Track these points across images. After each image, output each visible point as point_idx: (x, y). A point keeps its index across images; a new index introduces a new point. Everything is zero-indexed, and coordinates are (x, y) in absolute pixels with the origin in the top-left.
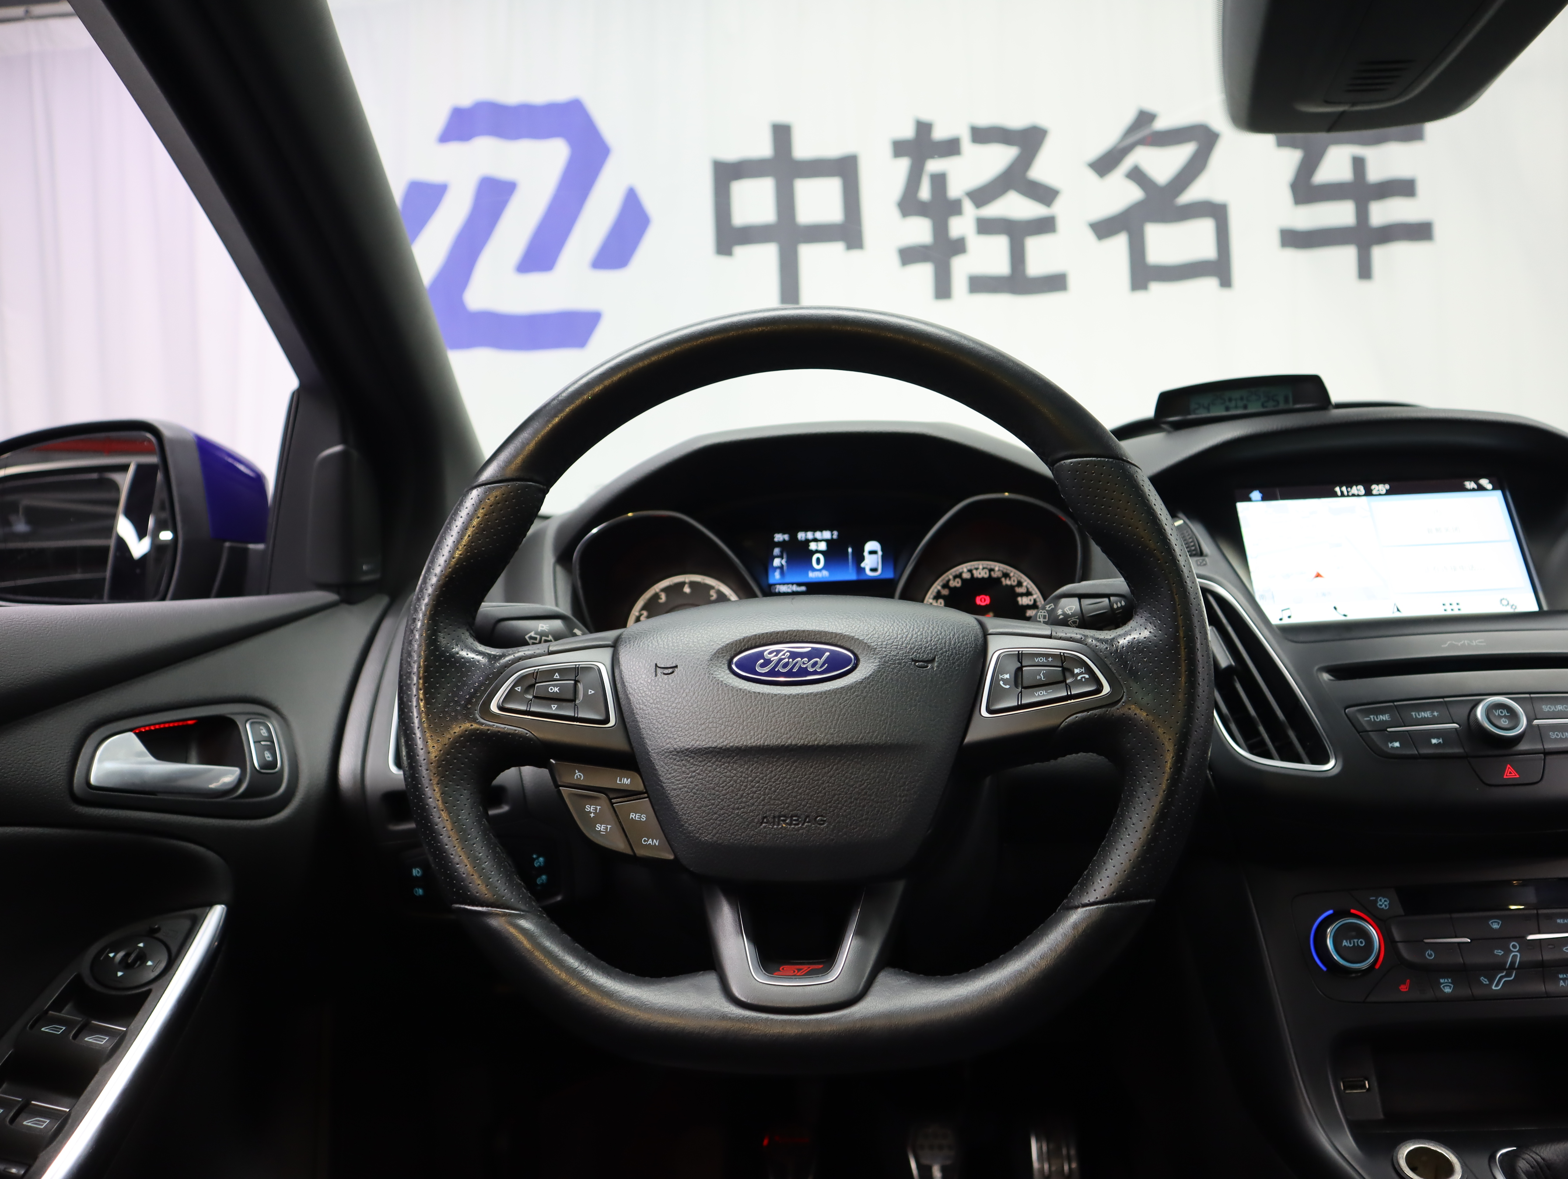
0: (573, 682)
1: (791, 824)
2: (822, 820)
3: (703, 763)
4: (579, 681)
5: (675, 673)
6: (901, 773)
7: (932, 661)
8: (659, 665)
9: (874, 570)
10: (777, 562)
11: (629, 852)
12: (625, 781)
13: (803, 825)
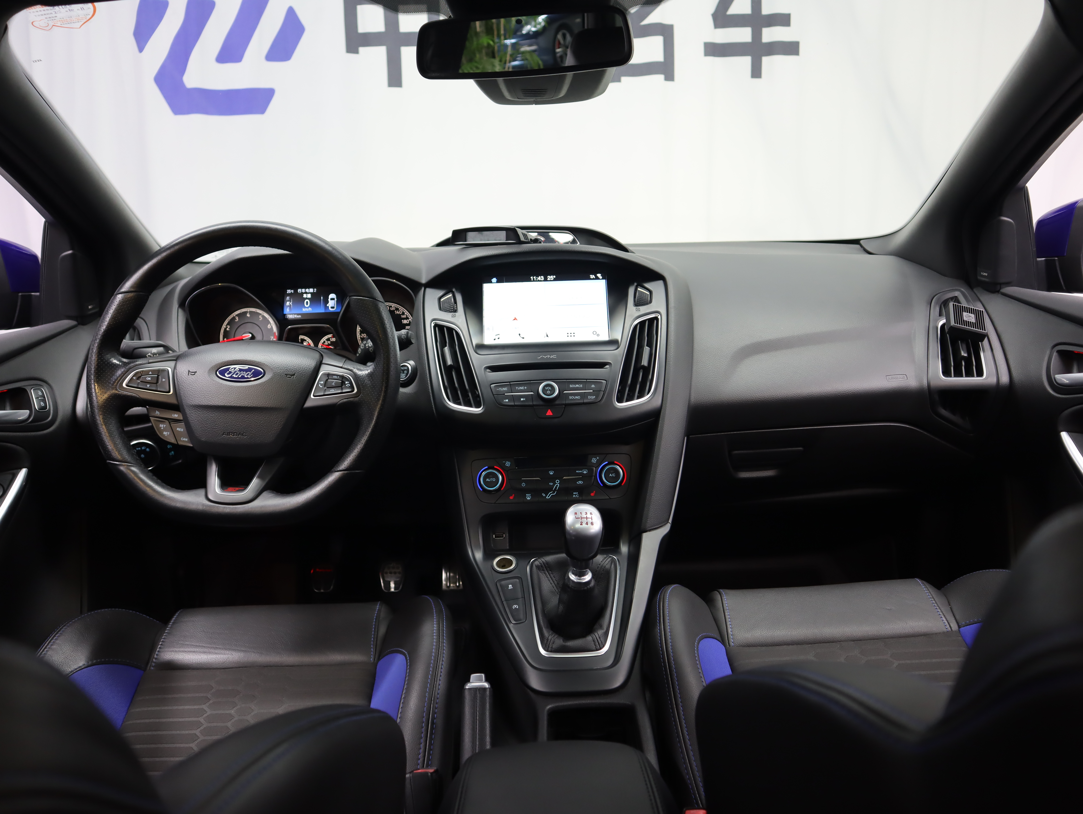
0: (157, 376)
1: (234, 435)
2: (245, 435)
3: (203, 411)
4: (159, 375)
5: (196, 374)
6: (276, 418)
7: (294, 375)
8: (190, 371)
9: (332, 308)
10: (288, 303)
11: (176, 443)
12: (176, 416)
13: (238, 436)
